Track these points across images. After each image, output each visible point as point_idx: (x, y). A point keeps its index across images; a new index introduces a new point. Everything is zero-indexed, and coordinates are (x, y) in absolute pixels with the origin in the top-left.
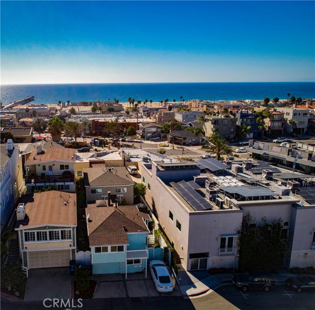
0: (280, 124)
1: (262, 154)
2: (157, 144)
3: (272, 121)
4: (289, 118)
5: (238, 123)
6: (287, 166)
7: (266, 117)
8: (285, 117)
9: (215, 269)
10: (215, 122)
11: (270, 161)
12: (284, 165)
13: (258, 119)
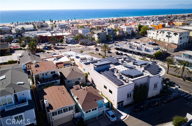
0: (122, 33)
1: (120, 48)
2: (74, 46)
3: (119, 32)
4: (125, 30)
5: (107, 34)
6: (130, 52)
7: (117, 31)
8: (124, 30)
9: (126, 105)
10: (98, 34)
11: (123, 51)
12: (128, 52)
13: (115, 32)
